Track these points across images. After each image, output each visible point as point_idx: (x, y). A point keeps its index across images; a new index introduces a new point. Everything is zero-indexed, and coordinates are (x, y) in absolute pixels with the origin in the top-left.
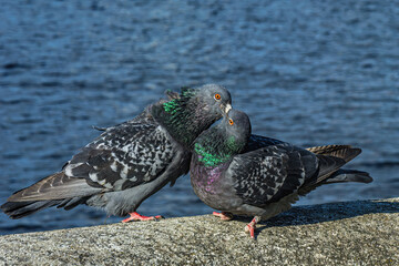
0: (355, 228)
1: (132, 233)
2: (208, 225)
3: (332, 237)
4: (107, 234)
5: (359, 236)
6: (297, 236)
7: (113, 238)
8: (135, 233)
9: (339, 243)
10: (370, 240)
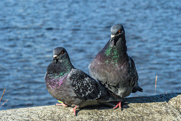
0: (132, 111)
1: (19, 114)
2: (57, 110)
3: (120, 115)
4: (7, 115)
5: (134, 115)
6: (102, 115)
7: (10, 117)
8: (21, 114)
9: (124, 118)
10: (140, 117)
